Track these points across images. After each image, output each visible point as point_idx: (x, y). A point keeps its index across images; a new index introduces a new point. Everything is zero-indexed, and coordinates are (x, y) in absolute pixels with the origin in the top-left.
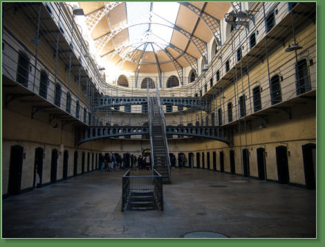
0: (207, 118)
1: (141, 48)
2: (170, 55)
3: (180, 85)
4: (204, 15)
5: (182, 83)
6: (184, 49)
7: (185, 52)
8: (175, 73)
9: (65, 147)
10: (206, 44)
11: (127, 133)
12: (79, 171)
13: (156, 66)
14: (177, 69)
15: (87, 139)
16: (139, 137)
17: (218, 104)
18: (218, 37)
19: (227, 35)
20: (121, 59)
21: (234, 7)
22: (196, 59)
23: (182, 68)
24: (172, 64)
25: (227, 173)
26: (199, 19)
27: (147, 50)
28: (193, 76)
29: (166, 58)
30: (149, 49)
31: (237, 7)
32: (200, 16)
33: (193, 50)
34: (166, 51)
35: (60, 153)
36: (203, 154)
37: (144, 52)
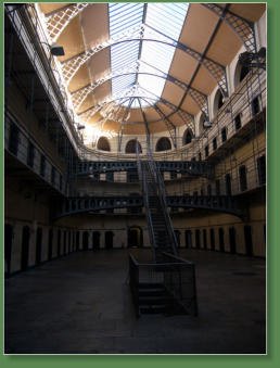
0: (209, 187)
1: (126, 104)
2: (161, 112)
3: (173, 148)
4: (205, 61)
5: (175, 146)
6: (177, 105)
7: (179, 108)
8: (166, 134)
9: (39, 223)
10: (206, 96)
11: (110, 206)
12: (54, 255)
13: (144, 126)
14: (169, 129)
15: (65, 213)
16: (124, 211)
17: (228, 168)
18: (224, 87)
19: (236, 85)
20: (102, 118)
21: (247, 47)
22: (193, 117)
23: (175, 128)
24: (163, 123)
25: (240, 255)
26: (199, 65)
27: (133, 106)
28: (189, 136)
29: (156, 115)
30: (136, 104)
31: (252, 48)
32: (202, 61)
33: (189, 104)
34: (156, 107)
35: (33, 231)
36: (205, 231)
37: (129, 109)
